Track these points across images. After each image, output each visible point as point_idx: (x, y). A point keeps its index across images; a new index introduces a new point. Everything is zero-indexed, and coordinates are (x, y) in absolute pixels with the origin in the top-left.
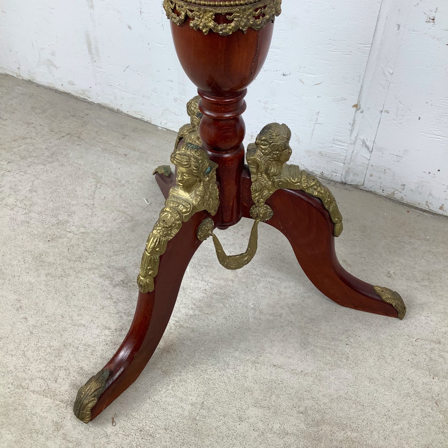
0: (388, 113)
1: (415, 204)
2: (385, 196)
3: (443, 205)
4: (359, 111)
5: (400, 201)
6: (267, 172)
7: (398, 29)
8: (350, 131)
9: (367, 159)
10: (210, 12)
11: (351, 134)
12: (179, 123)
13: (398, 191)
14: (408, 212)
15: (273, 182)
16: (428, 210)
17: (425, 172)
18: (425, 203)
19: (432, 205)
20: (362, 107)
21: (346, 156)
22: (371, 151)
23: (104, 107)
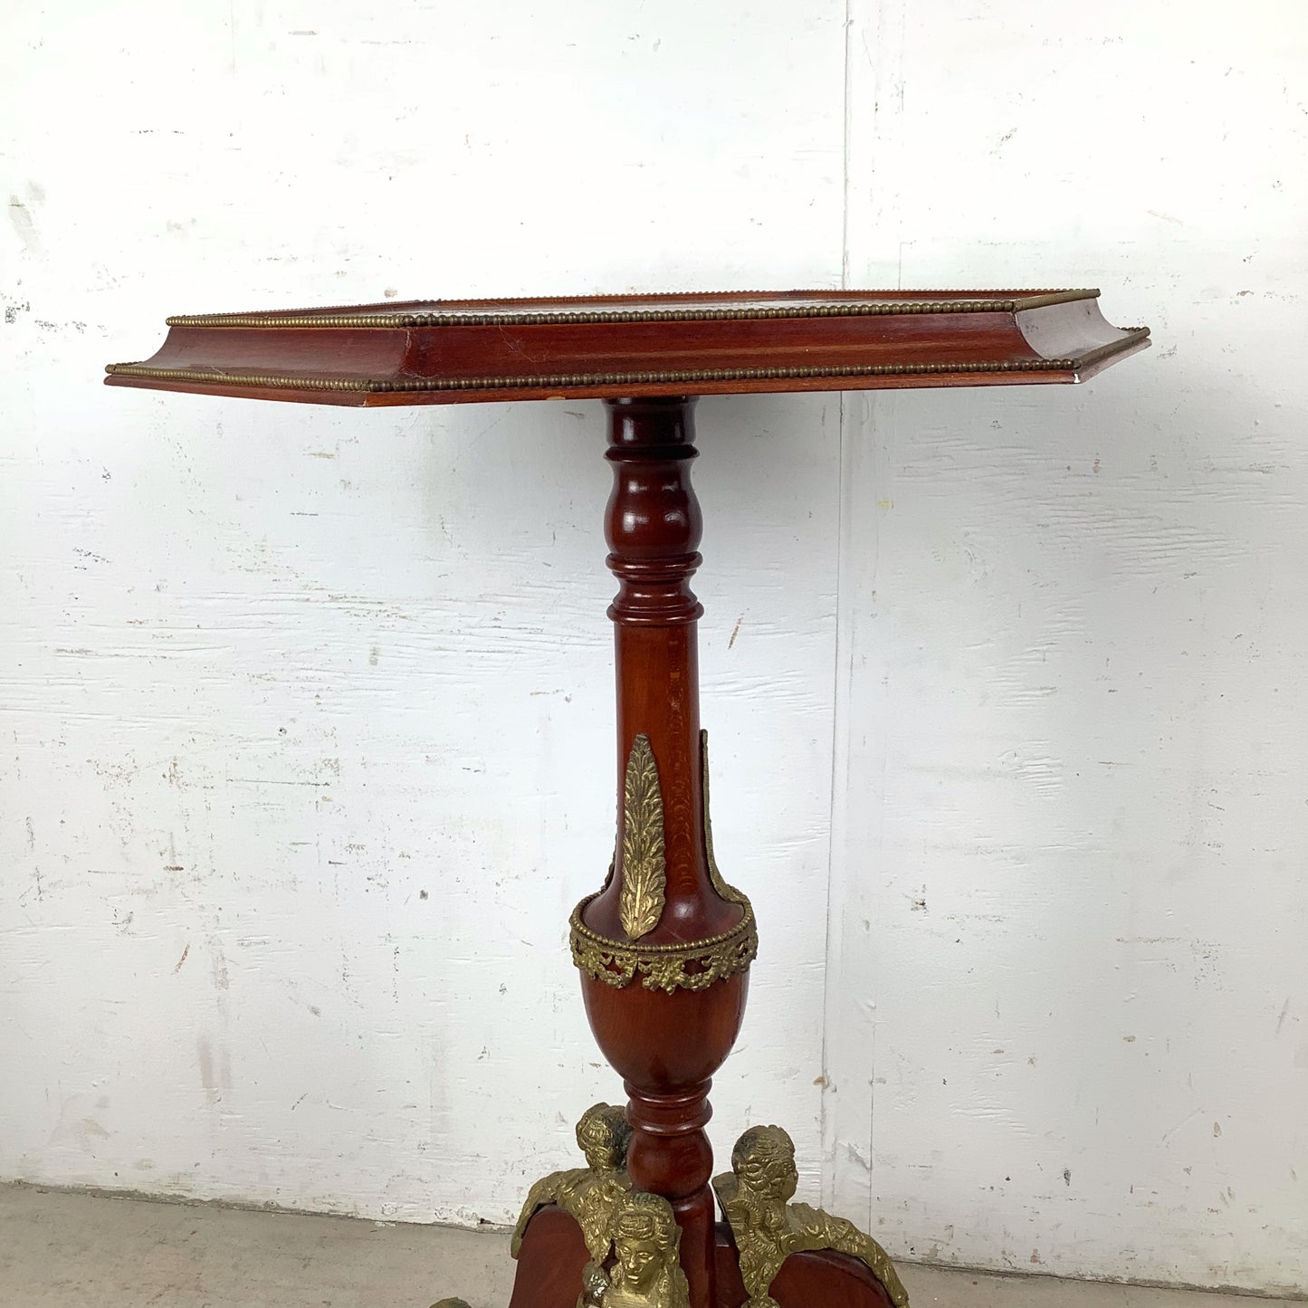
0: (884, 1083)
1: (982, 1263)
2: (918, 1260)
3: (1036, 1251)
4: (828, 1091)
5: (953, 1265)
6: (764, 1227)
7: (868, 928)
8: (820, 1135)
9: (866, 1187)
10: (678, 960)
11: (822, 1140)
12: (428, 1200)
13: (943, 1242)
14: (975, 1283)
15: (779, 1243)
16: (1010, 1270)
17: (984, 1189)
18: (1000, 1257)
19: (1015, 1256)
20: (834, 1081)
21: (821, 1191)
22: (871, 1168)
23: (229, 1206)
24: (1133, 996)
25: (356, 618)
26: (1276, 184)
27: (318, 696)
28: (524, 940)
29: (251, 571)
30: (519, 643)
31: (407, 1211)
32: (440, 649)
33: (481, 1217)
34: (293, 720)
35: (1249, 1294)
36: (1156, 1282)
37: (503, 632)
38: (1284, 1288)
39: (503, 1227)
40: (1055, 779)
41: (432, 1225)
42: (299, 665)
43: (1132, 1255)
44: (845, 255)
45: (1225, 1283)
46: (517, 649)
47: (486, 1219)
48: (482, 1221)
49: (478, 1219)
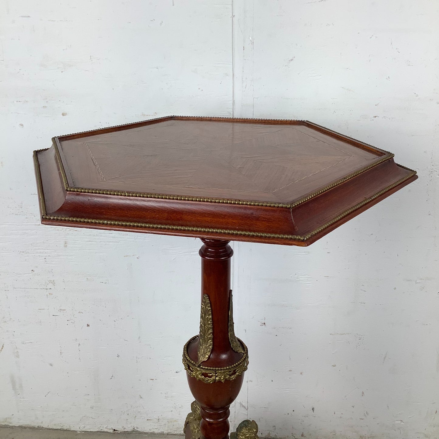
0: (252, 382)
2: (264, 437)
3: (303, 433)
7: (246, 332)
9: (246, 415)
12: (95, 424)
13: (272, 431)
17: (285, 414)
18: (291, 435)
19: (296, 435)
22: (247, 409)
23: (25, 428)
24: (335, 352)
25: (58, 231)
26: (388, 78)
27: (45, 258)
28: (125, 339)
29: (17, 215)
30: (120, 239)
31: (88, 428)
32: (90, 241)
34: (37, 267)
37: (113, 235)
39: (121, 432)
40: (309, 282)
41: (97, 432)
42: (37, 248)
43: (335, 433)
44: (234, 102)
46: (118, 241)
47: (116, 430)
48: (114, 430)
49: (113, 429)
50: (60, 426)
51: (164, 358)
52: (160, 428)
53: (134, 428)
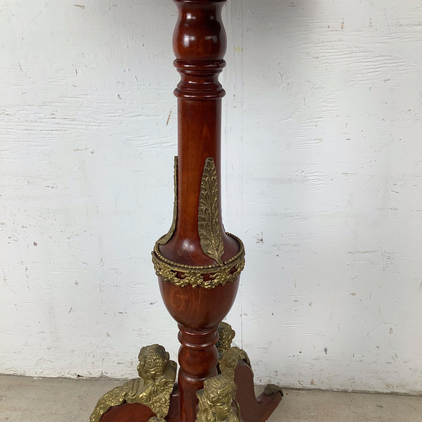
0: (247, 315)
1: (290, 386)
2: (264, 385)
3: (313, 380)
12: (55, 369)
13: (273, 377)
14: (287, 394)
16: (302, 388)
17: (290, 356)
18: (298, 383)
19: (304, 382)
24: (355, 276)
28: (83, 262)
30: (67, 126)
31: (47, 373)
32: (27, 130)
33: (78, 374)
35: (402, 394)
36: (364, 391)
37: (57, 121)
38: (417, 392)
39: (87, 378)
40: (321, 182)
41: (58, 378)
43: (353, 381)
45: (392, 391)
46: (65, 129)
47: (80, 375)
48: (79, 376)
49: (77, 375)
50: (13, 371)
51: (135, 285)
52: (134, 373)
53: (102, 373)
